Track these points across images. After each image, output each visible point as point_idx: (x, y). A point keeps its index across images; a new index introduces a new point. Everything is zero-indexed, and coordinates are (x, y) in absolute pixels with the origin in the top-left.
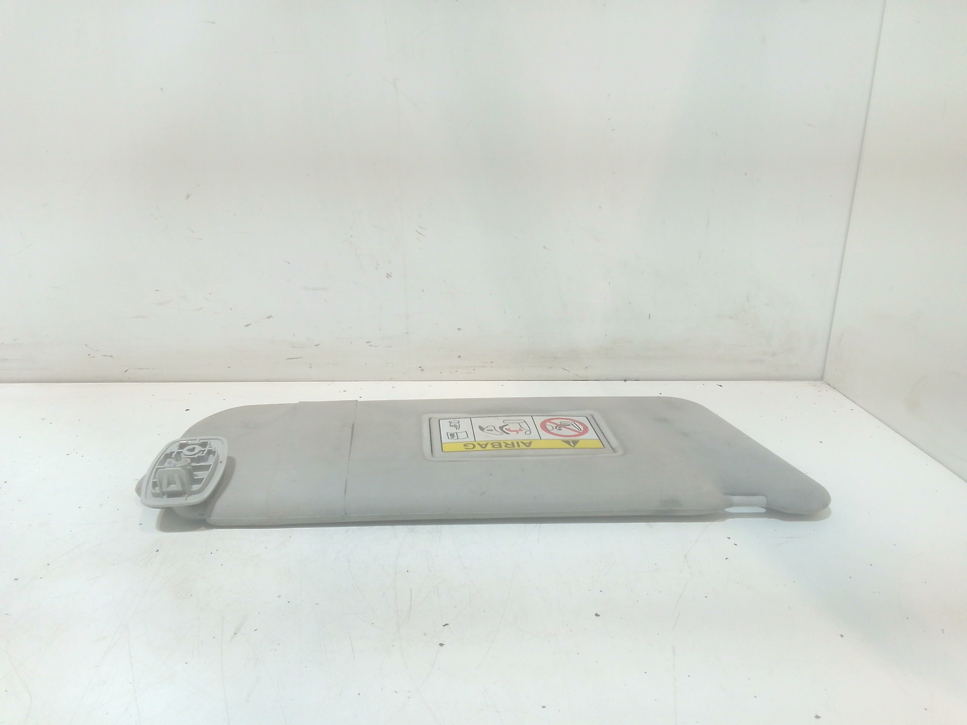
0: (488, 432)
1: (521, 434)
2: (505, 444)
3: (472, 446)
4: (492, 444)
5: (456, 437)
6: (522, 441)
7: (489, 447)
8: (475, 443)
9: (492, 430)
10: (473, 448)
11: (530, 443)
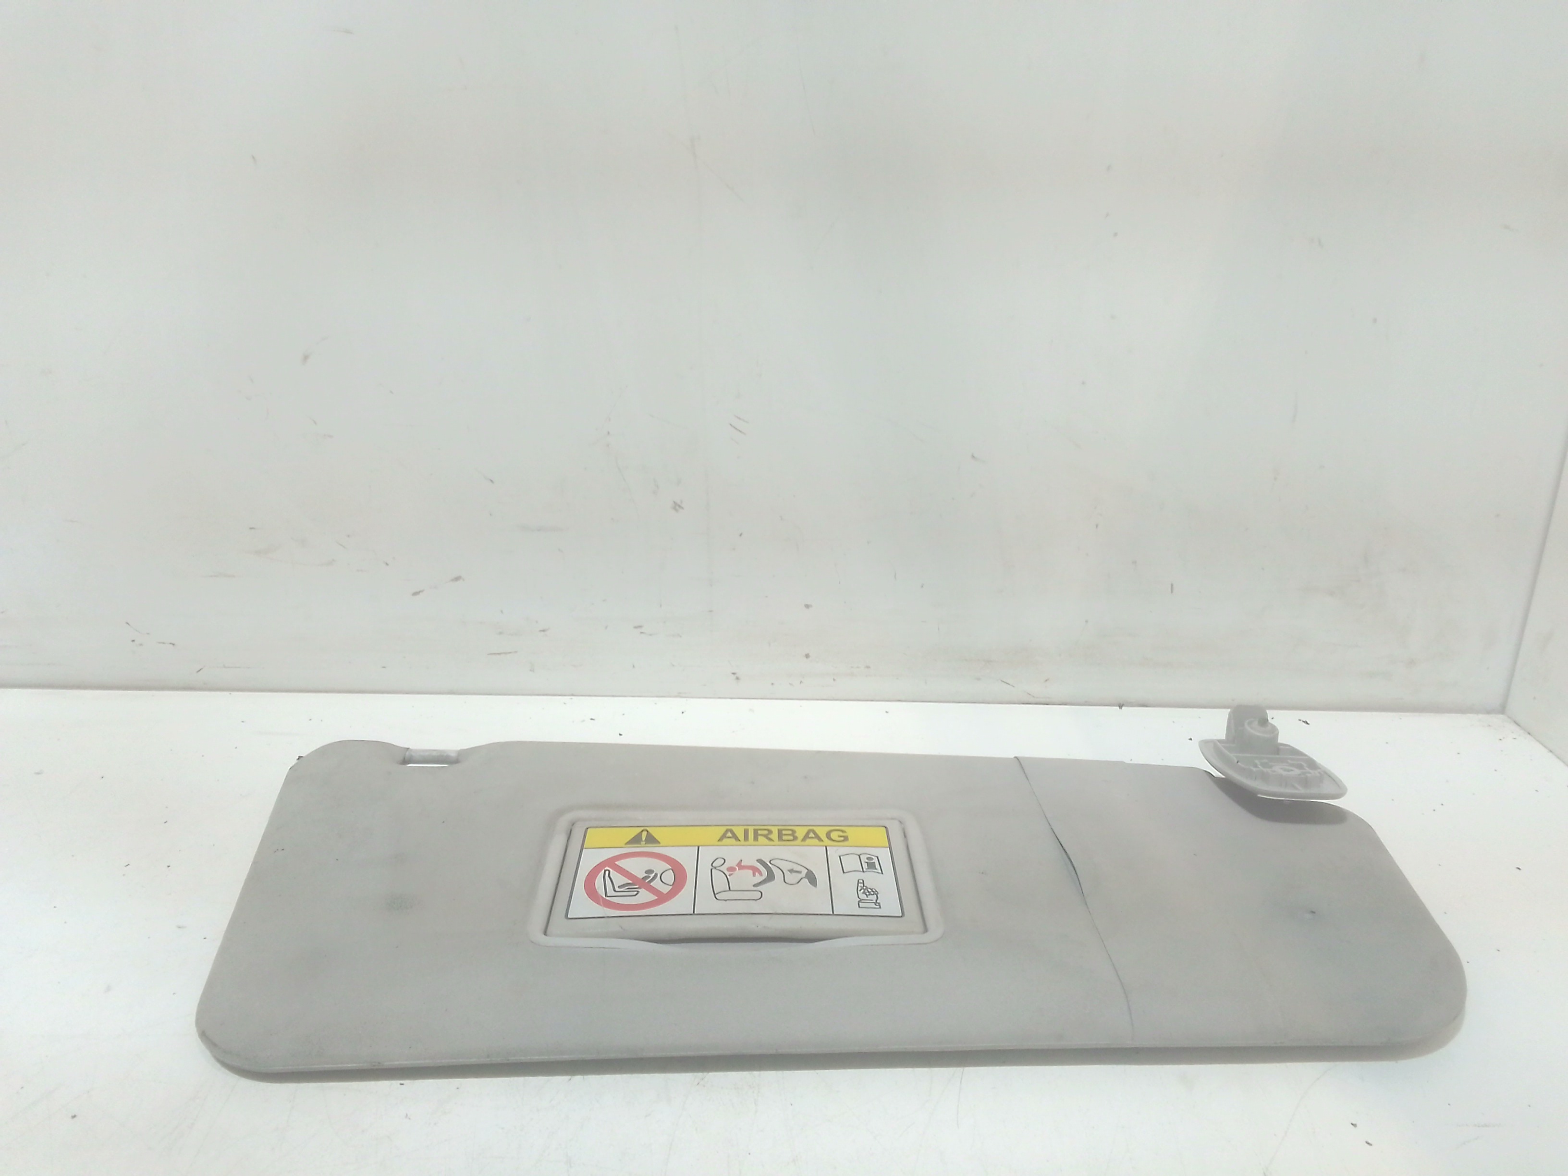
0: (799, 868)
1: (732, 862)
2: (771, 836)
3: (834, 835)
4: (795, 838)
5: (864, 858)
6: (738, 843)
7: (801, 832)
8: (827, 842)
9: (791, 871)
10: (831, 831)
11: (724, 836)
